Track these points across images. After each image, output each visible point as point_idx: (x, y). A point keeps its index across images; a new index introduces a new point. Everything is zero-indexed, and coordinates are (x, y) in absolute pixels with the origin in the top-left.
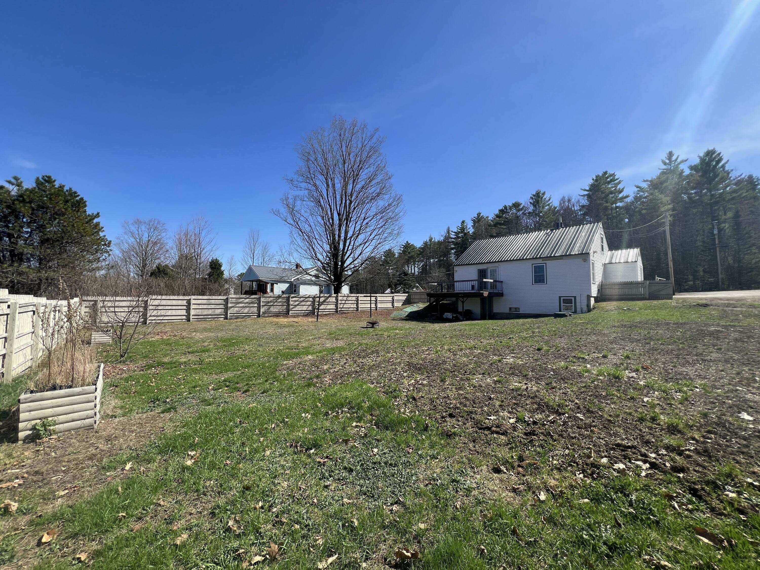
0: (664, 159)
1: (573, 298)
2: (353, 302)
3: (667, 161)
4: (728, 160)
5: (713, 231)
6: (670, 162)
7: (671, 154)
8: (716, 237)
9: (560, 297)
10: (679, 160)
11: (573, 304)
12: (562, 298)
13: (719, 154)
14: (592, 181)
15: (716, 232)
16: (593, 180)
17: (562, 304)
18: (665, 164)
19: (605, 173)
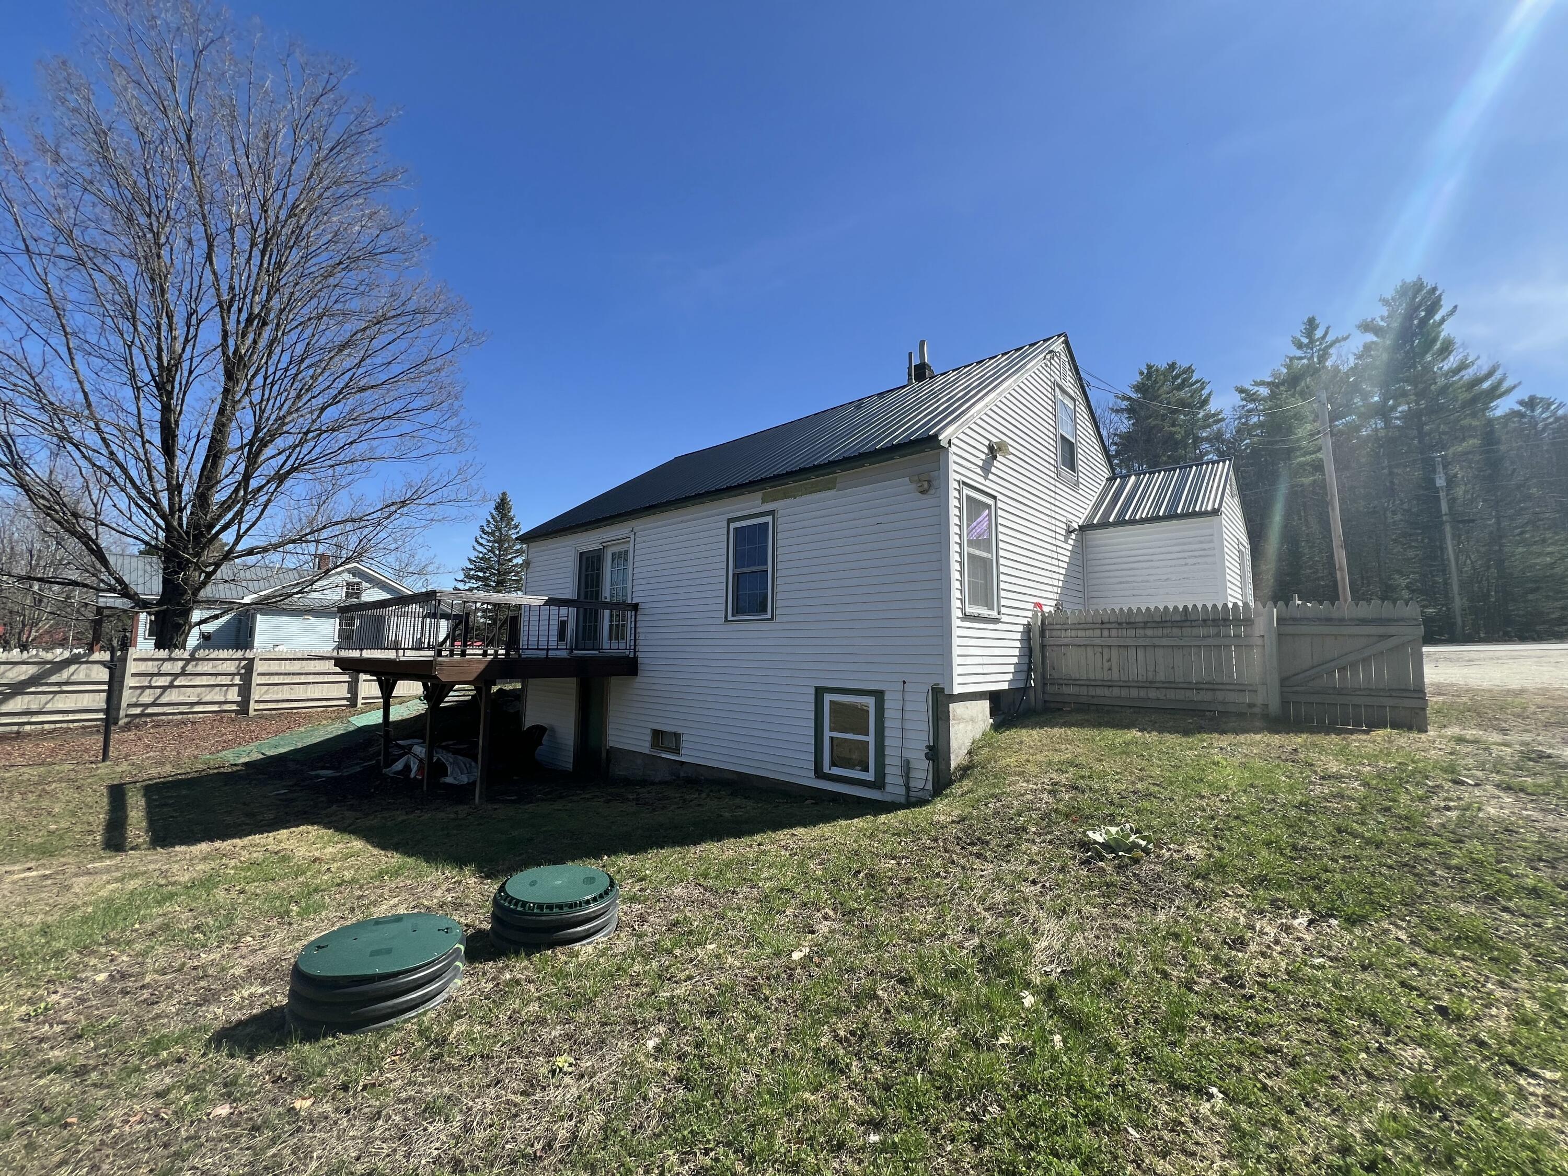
0: (1298, 335)
1: (870, 702)
2: (226, 680)
3: (1306, 341)
4: (1456, 307)
5: (1433, 481)
6: (1312, 341)
7: (1311, 325)
8: (1442, 494)
9: (820, 692)
10: (1329, 339)
11: (871, 739)
12: (828, 698)
13: (1434, 289)
14: (1139, 378)
15: (1440, 482)
16: (1141, 373)
17: (827, 734)
18: (1300, 346)
19: (1172, 366)
